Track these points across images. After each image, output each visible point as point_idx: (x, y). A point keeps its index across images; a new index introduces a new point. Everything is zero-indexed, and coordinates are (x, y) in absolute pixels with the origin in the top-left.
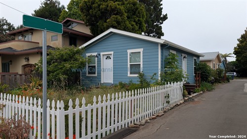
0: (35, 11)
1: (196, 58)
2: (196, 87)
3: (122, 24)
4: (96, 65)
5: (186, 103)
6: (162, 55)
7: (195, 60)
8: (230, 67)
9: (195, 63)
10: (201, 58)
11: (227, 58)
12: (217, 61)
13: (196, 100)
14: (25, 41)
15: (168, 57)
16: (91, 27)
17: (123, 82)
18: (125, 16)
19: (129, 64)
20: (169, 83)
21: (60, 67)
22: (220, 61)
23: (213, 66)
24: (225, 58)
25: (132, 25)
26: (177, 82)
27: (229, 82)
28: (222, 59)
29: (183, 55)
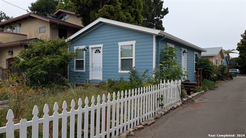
0: (32, 4)
1: (197, 53)
2: (197, 86)
3: (115, 15)
4: (84, 59)
5: (184, 106)
6: (157, 49)
7: (196, 55)
8: (233, 63)
9: (197, 58)
10: (203, 54)
11: (230, 54)
12: (220, 56)
13: (196, 101)
14: (13, 33)
15: (165, 51)
16: (83, 19)
17: (112, 79)
18: (119, 6)
19: (120, 58)
20: (165, 81)
21: (40, 61)
22: (223, 57)
23: (216, 62)
24: (228, 54)
25: (127, 16)
26: (174, 80)
27: (232, 79)
28: (225, 55)
29: (183, 49)
